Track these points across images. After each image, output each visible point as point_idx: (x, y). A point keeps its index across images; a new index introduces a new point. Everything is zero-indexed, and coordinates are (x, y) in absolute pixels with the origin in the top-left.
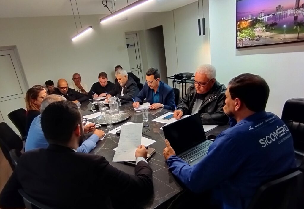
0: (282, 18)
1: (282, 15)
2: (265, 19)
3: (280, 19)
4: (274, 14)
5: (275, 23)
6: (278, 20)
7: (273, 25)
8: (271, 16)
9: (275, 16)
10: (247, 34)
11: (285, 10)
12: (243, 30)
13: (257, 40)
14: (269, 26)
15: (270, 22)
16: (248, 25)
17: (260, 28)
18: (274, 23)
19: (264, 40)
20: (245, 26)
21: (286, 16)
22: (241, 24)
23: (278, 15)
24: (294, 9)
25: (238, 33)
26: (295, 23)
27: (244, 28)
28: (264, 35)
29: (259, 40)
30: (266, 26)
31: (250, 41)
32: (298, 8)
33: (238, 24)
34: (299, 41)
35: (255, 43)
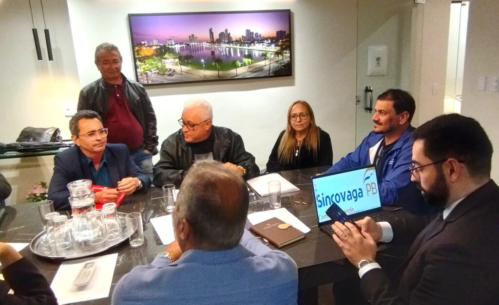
0: (198, 51)
1: (198, 47)
2: (177, 49)
3: (196, 51)
4: (188, 45)
5: (191, 55)
6: (193, 51)
7: (188, 57)
8: (184, 46)
9: (189, 47)
10: (154, 65)
11: (200, 42)
12: (145, 59)
13: (170, 75)
14: (183, 58)
16: (153, 54)
17: (172, 60)
18: (189, 55)
19: (179, 76)
20: (149, 54)
21: (201, 49)
22: (141, 49)
23: (193, 45)
24: (209, 43)
25: (138, 63)
26: (213, 59)
27: (148, 57)
28: (179, 68)
29: (173, 76)
30: (180, 58)
31: (159, 76)
32: (213, 42)
33: (135, 50)
34: (219, 80)
35: (167, 80)
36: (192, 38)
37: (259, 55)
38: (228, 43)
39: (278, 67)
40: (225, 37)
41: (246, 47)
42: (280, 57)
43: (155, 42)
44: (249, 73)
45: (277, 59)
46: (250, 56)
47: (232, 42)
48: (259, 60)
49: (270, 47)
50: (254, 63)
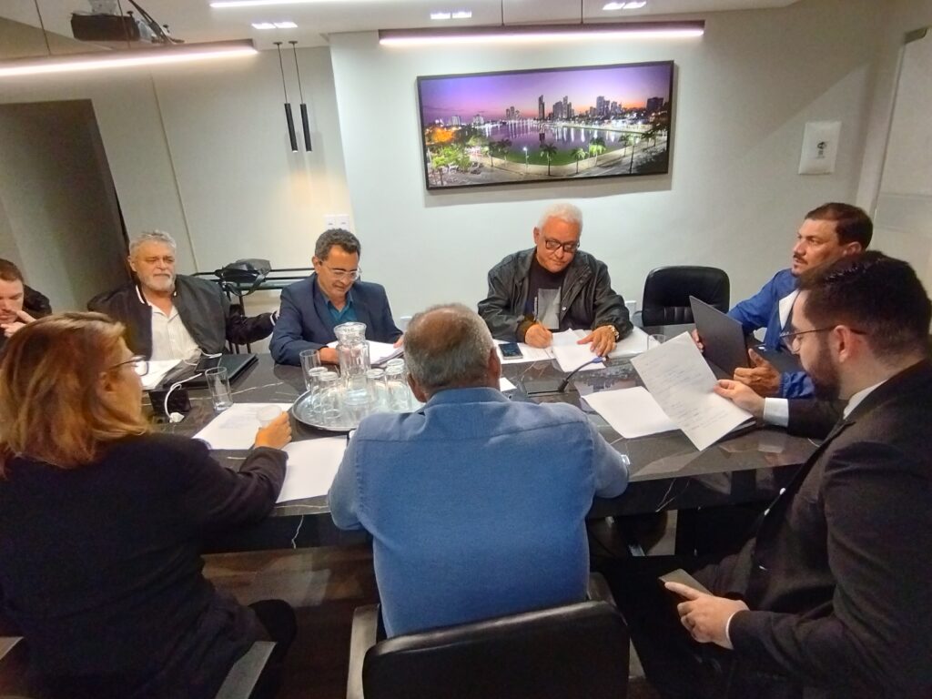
4: (504, 123)
5: (507, 140)
7: (503, 144)
8: (499, 125)
10: (452, 158)
11: (523, 119)
12: (440, 147)
13: (475, 172)
14: (496, 145)
15: (498, 138)
16: (452, 139)
17: (478, 149)
18: (505, 139)
19: (489, 174)
20: (445, 140)
21: (525, 129)
22: (434, 132)
24: (538, 120)
25: (429, 154)
26: (541, 146)
27: (443, 145)
28: (489, 161)
29: (479, 173)
30: (491, 145)
31: (458, 174)
32: (542, 118)
33: (426, 133)
34: (550, 179)
35: (470, 180)
36: (511, 112)
37: (615, 140)
38: (568, 119)
39: (645, 159)
40: (563, 110)
41: (595, 126)
42: (651, 142)
43: (455, 121)
44: (598, 168)
45: (646, 145)
46: (600, 141)
47: (574, 119)
48: (616, 146)
49: (635, 125)
50: (607, 151)
